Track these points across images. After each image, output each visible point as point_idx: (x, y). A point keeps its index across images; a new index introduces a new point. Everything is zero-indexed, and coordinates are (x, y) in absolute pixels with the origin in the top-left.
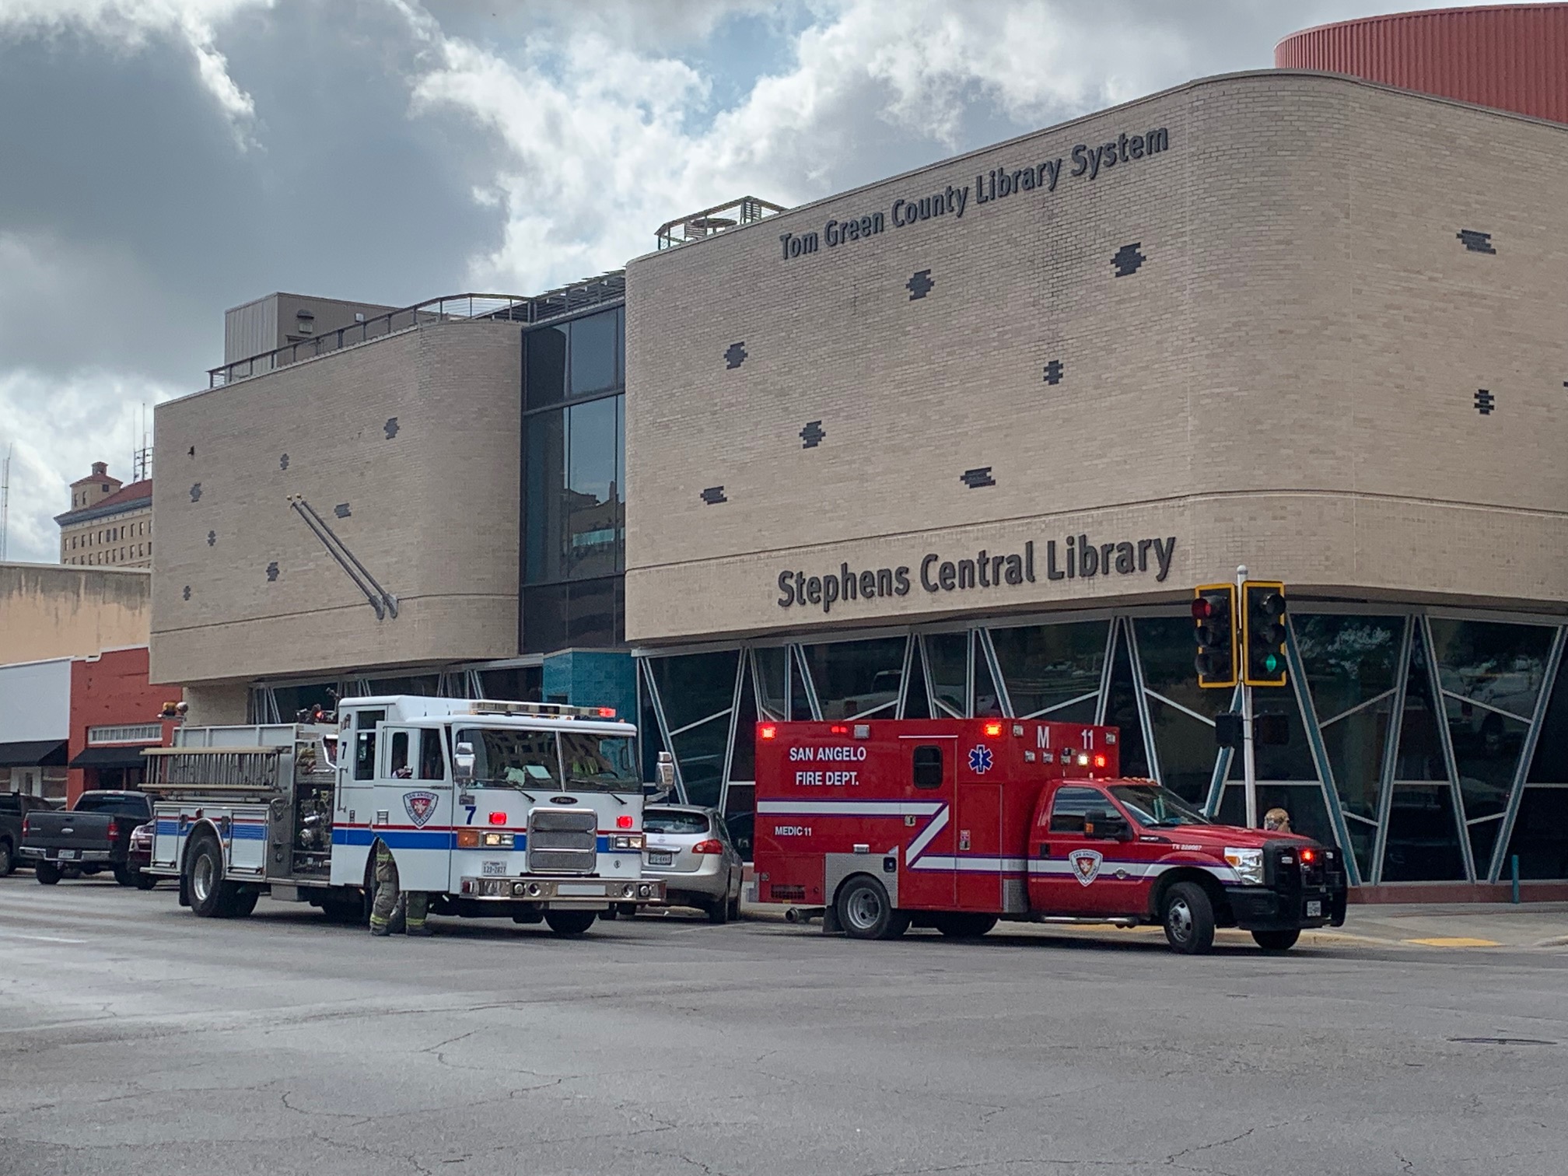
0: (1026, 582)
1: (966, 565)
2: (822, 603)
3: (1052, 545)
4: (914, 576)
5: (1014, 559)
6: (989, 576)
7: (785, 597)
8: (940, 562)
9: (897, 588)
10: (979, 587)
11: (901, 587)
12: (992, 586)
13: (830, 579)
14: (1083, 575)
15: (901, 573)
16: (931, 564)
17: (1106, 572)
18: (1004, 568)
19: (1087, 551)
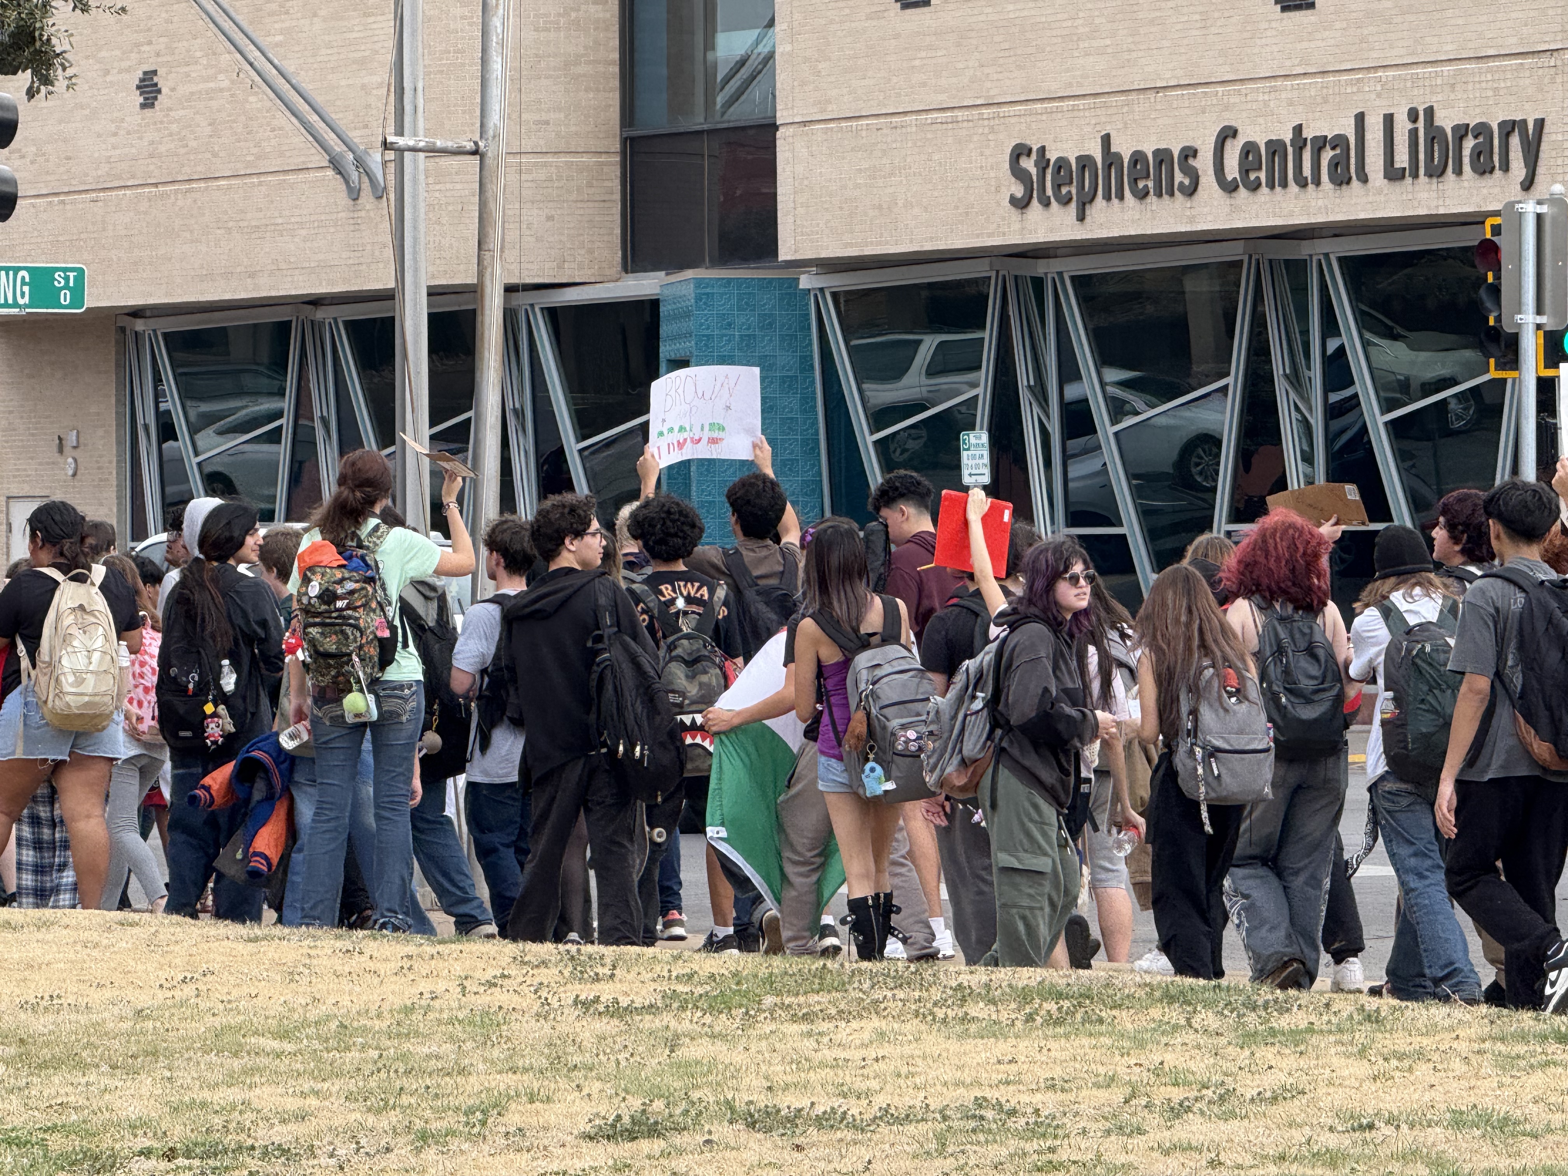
0: (1355, 182)
1: (1276, 148)
2: (1073, 205)
3: (1389, 120)
4: (1204, 163)
5: (1339, 141)
6: (1307, 171)
7: (1019, 191)
8: (1241, 141)
9: (1181, 183)
10: (1293, 188)
11: (1187, 182)
12: (1311, 187)
13: (1085, 162)
14: (1430, 175)
15: (1186, 157)
16: (1229, 143)
17: (1459, 172)
18: (1327, 155)
19: (1435, 135)
